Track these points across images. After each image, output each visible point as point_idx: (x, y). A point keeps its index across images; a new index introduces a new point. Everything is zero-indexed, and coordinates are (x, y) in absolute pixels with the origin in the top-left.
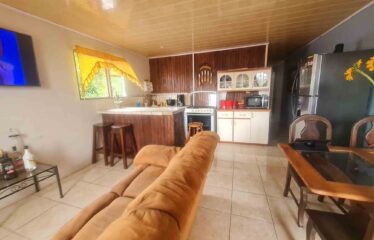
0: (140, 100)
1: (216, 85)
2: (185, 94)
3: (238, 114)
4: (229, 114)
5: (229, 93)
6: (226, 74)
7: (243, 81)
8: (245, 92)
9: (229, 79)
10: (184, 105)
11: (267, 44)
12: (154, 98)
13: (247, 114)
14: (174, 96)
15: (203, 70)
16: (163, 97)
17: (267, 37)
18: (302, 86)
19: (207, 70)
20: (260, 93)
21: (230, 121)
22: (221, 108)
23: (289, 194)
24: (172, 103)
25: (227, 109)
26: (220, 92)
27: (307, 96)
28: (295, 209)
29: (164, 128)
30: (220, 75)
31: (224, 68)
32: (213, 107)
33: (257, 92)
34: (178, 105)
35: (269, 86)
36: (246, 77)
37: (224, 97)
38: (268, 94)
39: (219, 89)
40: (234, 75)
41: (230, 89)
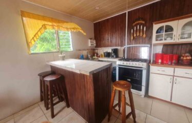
0: (85, 53)
1: (151, 38)
2: (119, 48)
3: (181, 71)
4: (169, 70)
6: (164, 24)
10: (117, 57)
12: (96, 51)
14: (109, 50)
15: (136, 25)
16: (102, 51)
19: (140, 24)
21: (169, 79)
22: (155, 63)
24: (108, 55)
25: (164, 64)
26: (155, 45)
31: (161, 19)
32: (145, 61)
34: (112, 57)
37: (159, 50)
39: (154, 41)
41: (169, 41)
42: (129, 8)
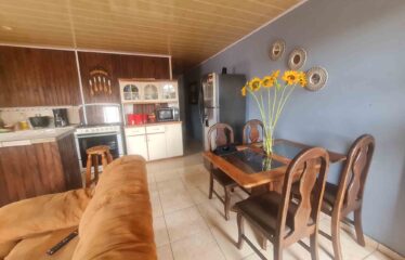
1: (118, 96)
2: (69, 108)
3: (151, 128)
4: (141, 130)
5: (136, 106)
6: (130, 83)
7: (151, 92)
8: (154, 104)
9: (135, 89)
10: (68, 124)
11: (170, 57)
13: (160, 127)
14: (46, 112)
15: (96, 75)
17: (169, 50)
18: (205, 99)
19: (102, 76)
20: (170, 106)
22: (129, 124)
23: (214, 195)
24: (42, 122)
25: (137, 124)
26: (125, 104)
27: (211, 108)
28: (221, 207)
29: (38, 166)
30: (123, 84)
31: (127, 76)
32: (117, 124)
33: (166, 104)
34: (58, 124)
35: (177, 99)
36: (154, 88)
37: (130, 110)
38: (177, 106)
39: (123, 100)
40: (141, 85)
41: (137, 101)
42: (78, 46)
